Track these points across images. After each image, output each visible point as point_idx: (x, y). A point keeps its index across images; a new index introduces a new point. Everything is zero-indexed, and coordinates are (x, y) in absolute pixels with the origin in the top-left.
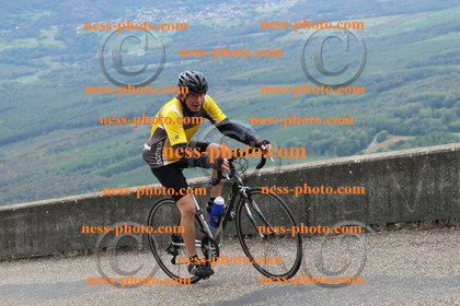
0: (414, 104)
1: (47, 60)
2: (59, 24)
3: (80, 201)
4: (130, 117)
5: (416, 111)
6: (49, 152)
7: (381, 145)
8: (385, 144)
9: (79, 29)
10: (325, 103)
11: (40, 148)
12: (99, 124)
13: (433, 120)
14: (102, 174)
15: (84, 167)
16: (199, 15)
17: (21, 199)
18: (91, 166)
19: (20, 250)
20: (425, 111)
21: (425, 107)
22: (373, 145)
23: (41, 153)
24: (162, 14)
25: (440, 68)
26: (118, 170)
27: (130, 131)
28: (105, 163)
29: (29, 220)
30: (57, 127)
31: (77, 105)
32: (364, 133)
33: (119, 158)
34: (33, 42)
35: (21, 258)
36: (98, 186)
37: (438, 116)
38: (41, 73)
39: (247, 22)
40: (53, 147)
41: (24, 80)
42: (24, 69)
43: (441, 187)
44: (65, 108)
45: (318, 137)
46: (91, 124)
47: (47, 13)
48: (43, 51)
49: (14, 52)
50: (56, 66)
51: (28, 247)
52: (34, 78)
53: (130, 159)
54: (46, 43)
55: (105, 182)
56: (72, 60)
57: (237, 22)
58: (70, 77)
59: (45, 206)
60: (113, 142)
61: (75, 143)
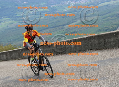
1: (45, 13)
2: (47, 5)
4: (64, 25)
9: (52, 6)
10: (107, 20)
12: (57, 27)
16: (78, 2)
24: (70, 2)
27: (64, 28)
30: (48, 28)
31: (52, 23)
32: (116, 26)
34: (42, 10)
38: (44, 16)
39: (89, 3)
40: (48, 32)
44: (50, 24)
45: (106, 28)
46: (55, 27)
47: (45, 3)
48: (44, 12)
54: (45, 10)
56: (51, 13)
57: (86, 3)
58: (51, 17)
60: (60, 31)
61: (52, 31)
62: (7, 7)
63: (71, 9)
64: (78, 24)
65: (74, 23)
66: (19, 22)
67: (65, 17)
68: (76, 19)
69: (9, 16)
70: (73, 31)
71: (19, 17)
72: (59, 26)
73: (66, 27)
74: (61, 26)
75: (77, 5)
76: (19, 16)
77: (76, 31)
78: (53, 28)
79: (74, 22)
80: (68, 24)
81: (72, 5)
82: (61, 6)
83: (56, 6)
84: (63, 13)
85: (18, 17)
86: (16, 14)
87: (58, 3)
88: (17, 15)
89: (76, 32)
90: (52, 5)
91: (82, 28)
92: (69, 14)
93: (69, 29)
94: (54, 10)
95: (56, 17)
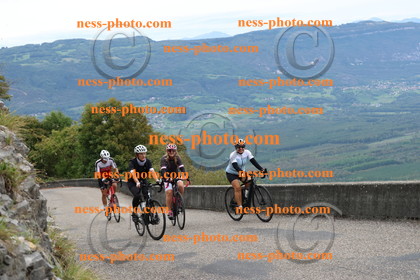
1: (325, 105)
2: (333, 86)
4: (368, 141)
6: (321, 155)
9: (344, 90)
12: (350, 142)
14: (349, 170)
15: (339, 165)
16: (414, 87)
23: (317, 155)
24: (392, 85)
26: (358, 169)
27: (367, 148)
28: (351, 164)
30: (327, 142)
31: (339, 131)
33: (360, 162)
34: (318, 95)
40: (324, 152)
44: (332, 132)
46: (345, 142)
48: (324, 100)
49: (307, 99)
50: (330, 109)
53: (366, 163)
54: (326, 96)
56: (339, 106)
60: (357, 153)
61: (336, 151)
62: (234, 77)
63: (392, 103)
64: (405, 143)
65: (395, 140)
66: (258, 118)
67: (373, 121)
68: (402, 129)
69: (236, 100)
70: (389, 159)
71: (260, 105)
72: (356, 141)
73: (373, 146)
74: (361, 141)
75: (409, 94)
76: (260, 101)
77: (398, 160)
78: (340, 145)
79: (396, 136)
80: (378, 140)
81: (396, 94)
82: (368, 92)
83: (355, 89)
84: (371, 111)
85: (257, 104)
86: (254, 98)
87: (360, 84)
88: (256, 100)
89: (398, 163)
90: (345, 85)
91: (413, 155)
92: (384, 113)
93: (378, 153)
94: (348, 99)
95: (350, 117)
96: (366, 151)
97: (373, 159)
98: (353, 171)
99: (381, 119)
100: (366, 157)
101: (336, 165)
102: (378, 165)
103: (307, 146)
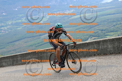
0: (97, 31)
3: (31, 52)
5: (98, 32)
6: (24, 43)
7: (91, 39)
8: (92, 39)
11: (22, 42)
12: (34, 37)
13: (101, 34)
14: (35, 47)
15: (31, 46)
17: (19, 52)
18: (33, 45)
19: (19, 63)
20: (100, 32)
21: (100, 31)
22: (89, 39)
23: (23, 43)
25: (102, 23)
26: (38, 46)
27: (40, 38)
28: (36, 45)
29: (21, 57)
33: (38, 43)
34: (20, 21)
35: (19, 64)
36: (34, 49)
37: (102, 33)
38: (22, 27)
40: (25, 42)
41: (19, 29)
42: (19, 26)
43: (105, 47)
46: (32, 37)
47: (23, 15)
48: (22, 23)
51: (21, 62)
52: (21, 28)
54: (23, 21)
55: (36, 48)
58: (28, 27)
59: (24, 54)
60: (37, 40)
61: (29, 41)
63: (47, 21)
72: (36, 36)
74: (38, 36)
95: (33, 28)
96: (40, 39)
97: (43, 42)
98: (36, 47)
99: (44, 27)
100: (40, 41)
101: (30, 46)
102: (45, 43)
103: (19, 40)
